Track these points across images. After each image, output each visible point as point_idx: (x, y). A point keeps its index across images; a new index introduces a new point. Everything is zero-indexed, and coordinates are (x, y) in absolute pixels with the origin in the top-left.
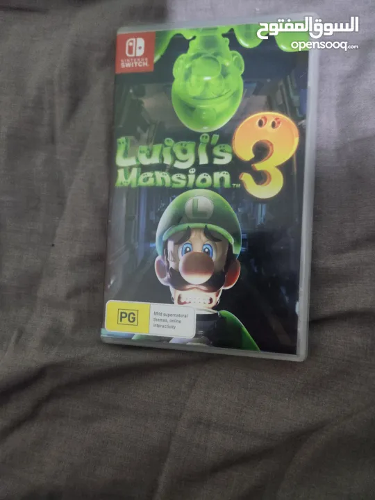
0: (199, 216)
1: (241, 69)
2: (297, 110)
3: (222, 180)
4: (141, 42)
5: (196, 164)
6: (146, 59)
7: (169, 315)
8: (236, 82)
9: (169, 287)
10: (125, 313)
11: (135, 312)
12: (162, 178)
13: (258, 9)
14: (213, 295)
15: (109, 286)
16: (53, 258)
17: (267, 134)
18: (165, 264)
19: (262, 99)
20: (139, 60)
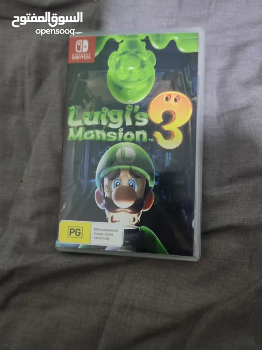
0: (125, 160)
1: (153, 62)
2: (191, 90)
3: (141, 136)
4: (86, 43)
5: (124, 125)
6: (90, 54)
7: (104, 230)
8: (151, 71)
9: (104, 210)
10: (74, 230)
11: (81, 229)
12: (100, 134)
13: (164, 24)
14: (135, 215)
15: (62, 210)
16: (22, 190)
17: (171, 106)
18: (102, 194)
19: (168, 83)
20: (84, 54)
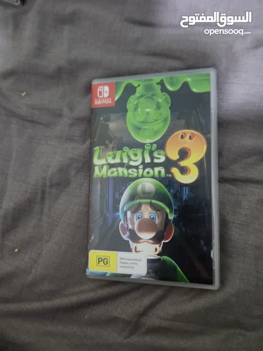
0: (146, 195)
1: (168, 104)
2: (205, 128)
3: (160, 172)
4: (107, 88)
5: (143, 163)
6: (110, 99)
7: (129, 260)
8: (166, 112)
9: (129, 241)
10: (102, 259)
11: (108, 258)
12: (122, 172)
14: (157, 246)
15: (91, 241)
17: (187, 143)
18: (126, 226)
19: (183, 122)
20: (105, 99)
